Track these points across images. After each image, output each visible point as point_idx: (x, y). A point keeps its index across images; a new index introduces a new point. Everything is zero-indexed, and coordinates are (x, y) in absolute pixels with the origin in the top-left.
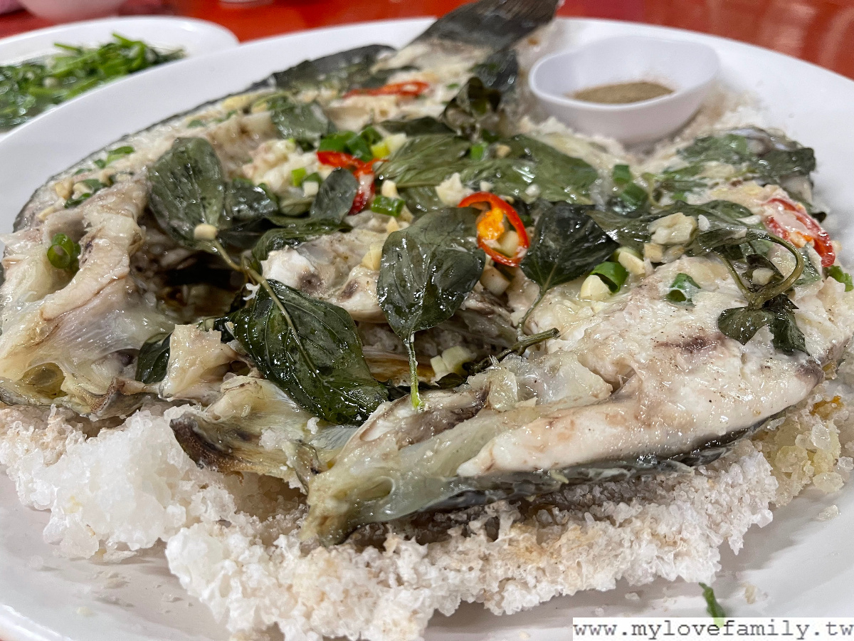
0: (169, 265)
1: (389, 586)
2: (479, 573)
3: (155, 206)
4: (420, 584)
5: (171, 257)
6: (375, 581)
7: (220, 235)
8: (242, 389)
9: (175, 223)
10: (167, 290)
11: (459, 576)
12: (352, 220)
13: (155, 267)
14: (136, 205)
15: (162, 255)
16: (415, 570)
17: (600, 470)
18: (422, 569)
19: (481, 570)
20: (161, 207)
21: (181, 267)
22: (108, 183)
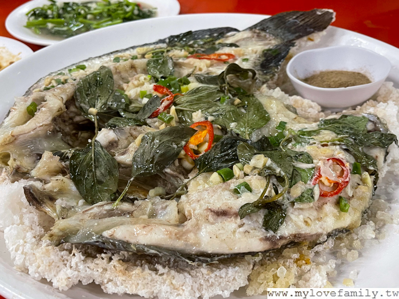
0: (77, 122)
1: (66, 267)
2: (100, 273)
3: (76, 96)
4: (77, 269)
5: (78, 119)
6: (62, 263)
7: (98, 114)
8: (56, 181)
9: (82, 105)
10: (74, 132)
11: (91, 272)
12: (149, 121)
13: (71, 121)
14: (68, 95)
15: (74, 117)
16: (76, 264)
17: (149, 249)
18: (79, 264)
19: (101, 273)
20: (78, 97)
21: (81, 123)
22: (64, 82)
